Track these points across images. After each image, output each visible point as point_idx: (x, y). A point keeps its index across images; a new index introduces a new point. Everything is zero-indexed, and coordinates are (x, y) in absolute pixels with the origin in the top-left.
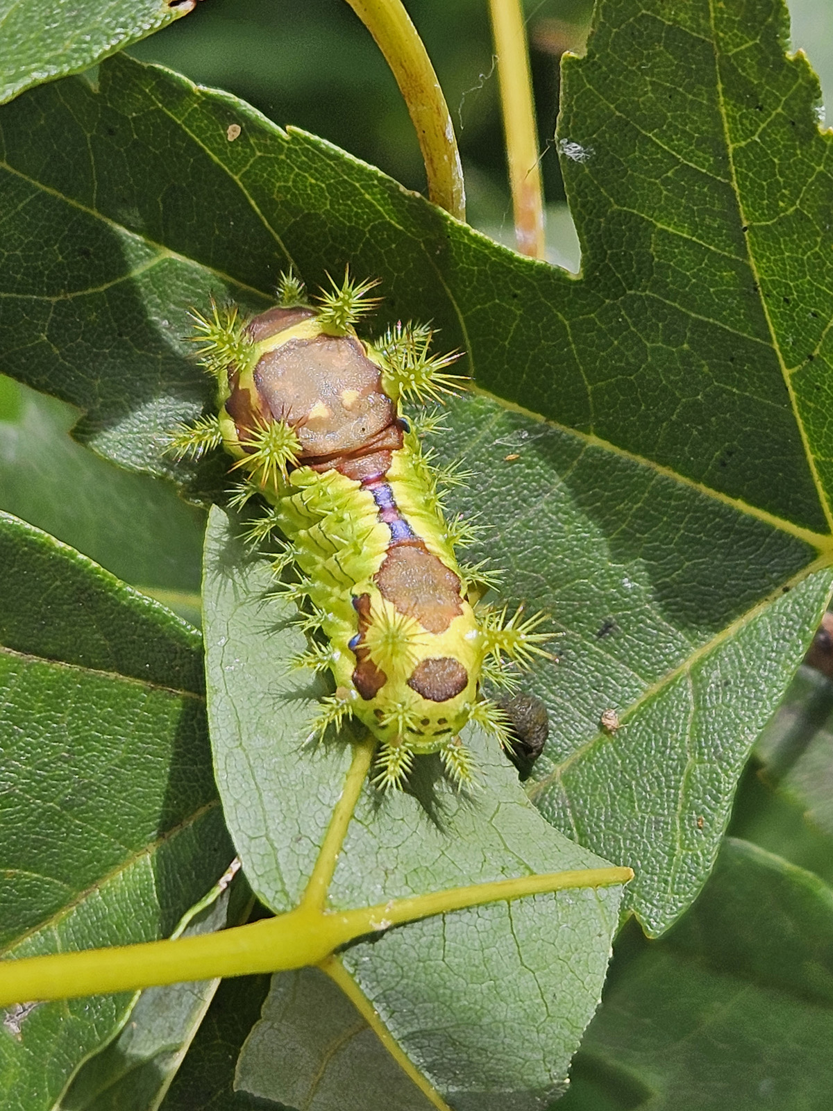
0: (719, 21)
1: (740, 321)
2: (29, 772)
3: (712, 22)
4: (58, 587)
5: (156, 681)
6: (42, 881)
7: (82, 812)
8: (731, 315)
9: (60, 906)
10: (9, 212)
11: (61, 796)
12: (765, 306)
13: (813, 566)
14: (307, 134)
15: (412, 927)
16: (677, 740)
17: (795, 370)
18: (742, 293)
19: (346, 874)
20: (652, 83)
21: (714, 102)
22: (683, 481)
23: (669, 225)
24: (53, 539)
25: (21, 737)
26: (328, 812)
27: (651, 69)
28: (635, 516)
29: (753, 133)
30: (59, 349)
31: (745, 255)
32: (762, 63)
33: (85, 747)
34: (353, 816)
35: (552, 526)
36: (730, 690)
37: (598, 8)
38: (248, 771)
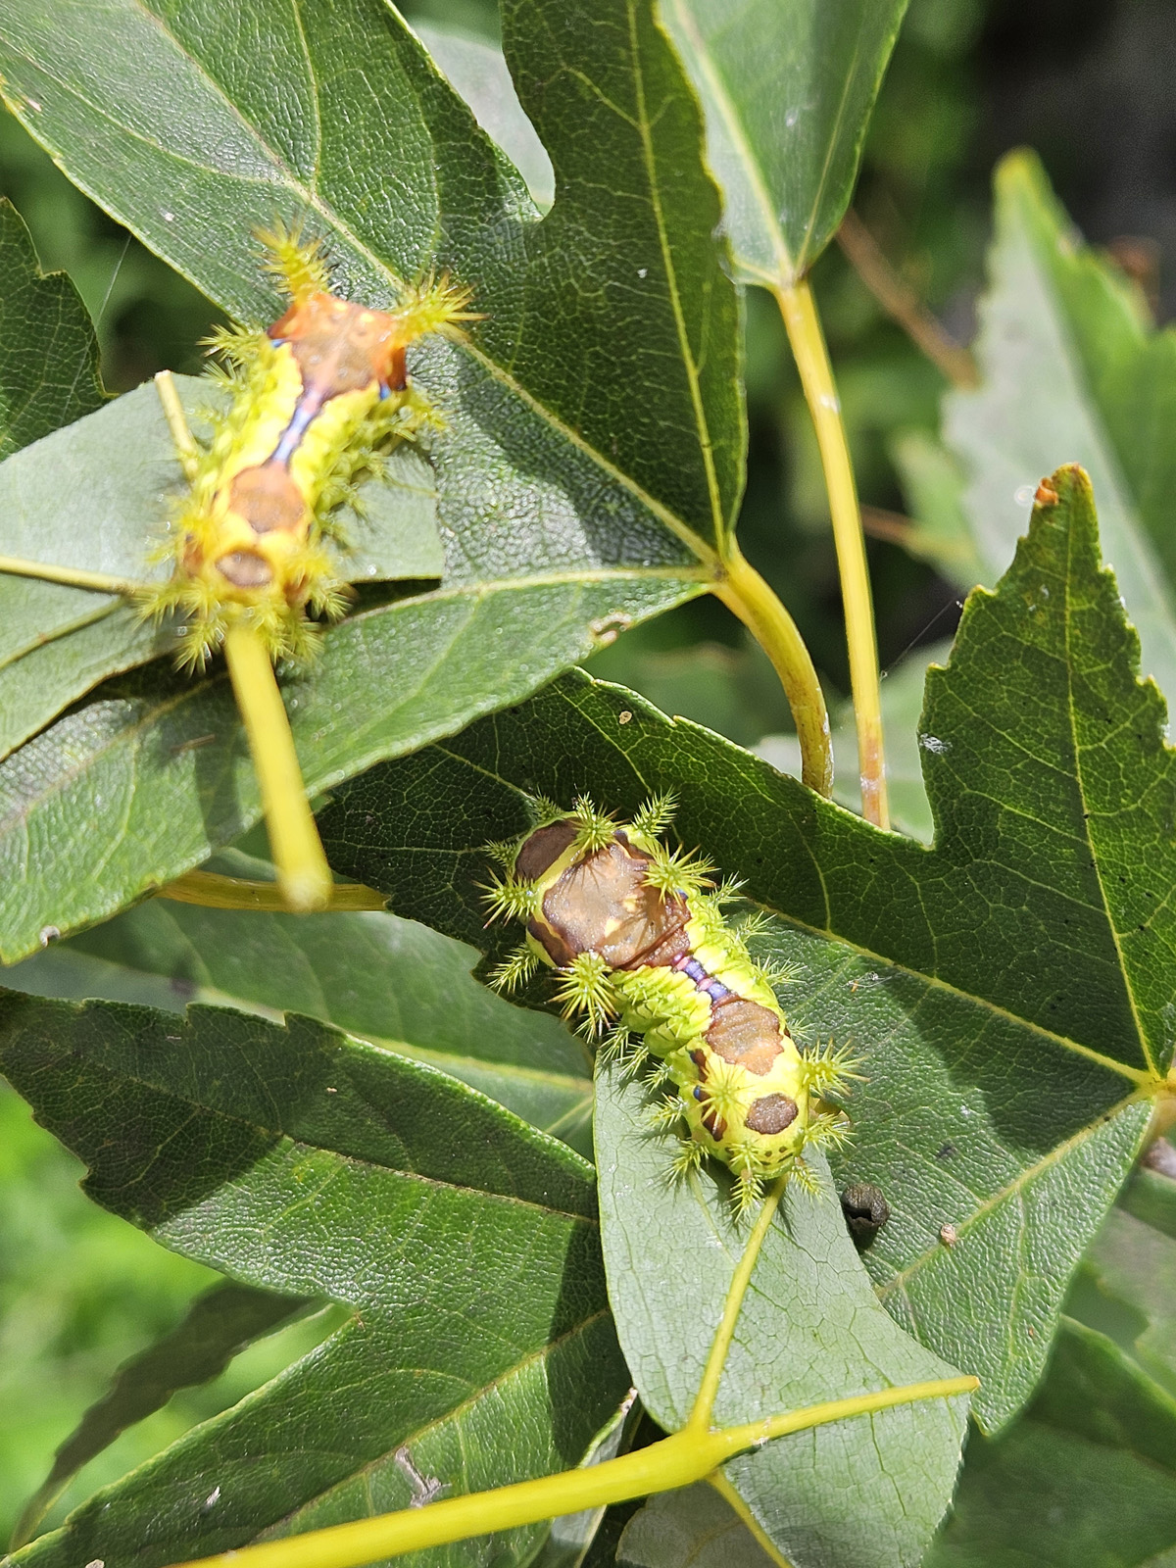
0: (1074, 646)
1: (1076, 890)
2: (438, 1285)
3: (1068, 646)
4: (468, 1127)
5: (552, 1206)
6: (446, 1379)
7: (483, 1319)
8: (1067, 884)
9: (461, 1401)
10: (421, 775)
11: (465, 1305)
12: (1100, 880)
13: (1132, 1097)
14: (692, 723)
15: (786, 1440)
16: (1009, 1254)
17: (1125, 935)
18: (1080, 868)
19: (728, 1391)
20: (1008, 691)
21: (1064, 710)
22: (1015, 1019)
23: (1016, 807)
24: (466, 1086)
25: (430, 1253)
26: (710, 1332)
27: (1008, 680)
28: (972, 1050)
29: (1100, 740)
30: (462, 896)
31: (1085, 837)
32: (1114, 684)
33: (487, 1263)
34: (733, 1337)
35: (897, 1059)
36: (1057, 1210)
37: (962, 629)
38: (638, 1292)
